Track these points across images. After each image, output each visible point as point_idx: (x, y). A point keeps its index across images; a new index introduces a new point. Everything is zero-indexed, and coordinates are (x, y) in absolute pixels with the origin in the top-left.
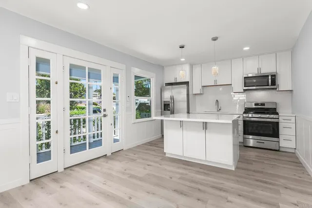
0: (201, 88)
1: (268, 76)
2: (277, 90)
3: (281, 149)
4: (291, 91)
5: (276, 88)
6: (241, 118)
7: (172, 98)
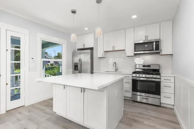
0: (103, 52)
1: (153, 42)
2: (160, 54)
3: (162, 105)
4: (172, 55)
5: (160, 53)
6: (131, 78)
7: (80, 60)
